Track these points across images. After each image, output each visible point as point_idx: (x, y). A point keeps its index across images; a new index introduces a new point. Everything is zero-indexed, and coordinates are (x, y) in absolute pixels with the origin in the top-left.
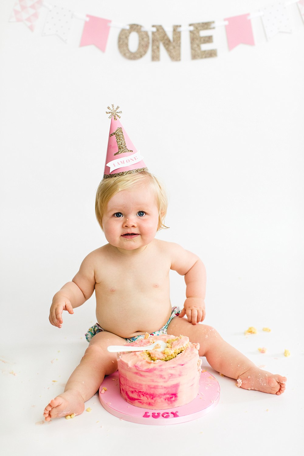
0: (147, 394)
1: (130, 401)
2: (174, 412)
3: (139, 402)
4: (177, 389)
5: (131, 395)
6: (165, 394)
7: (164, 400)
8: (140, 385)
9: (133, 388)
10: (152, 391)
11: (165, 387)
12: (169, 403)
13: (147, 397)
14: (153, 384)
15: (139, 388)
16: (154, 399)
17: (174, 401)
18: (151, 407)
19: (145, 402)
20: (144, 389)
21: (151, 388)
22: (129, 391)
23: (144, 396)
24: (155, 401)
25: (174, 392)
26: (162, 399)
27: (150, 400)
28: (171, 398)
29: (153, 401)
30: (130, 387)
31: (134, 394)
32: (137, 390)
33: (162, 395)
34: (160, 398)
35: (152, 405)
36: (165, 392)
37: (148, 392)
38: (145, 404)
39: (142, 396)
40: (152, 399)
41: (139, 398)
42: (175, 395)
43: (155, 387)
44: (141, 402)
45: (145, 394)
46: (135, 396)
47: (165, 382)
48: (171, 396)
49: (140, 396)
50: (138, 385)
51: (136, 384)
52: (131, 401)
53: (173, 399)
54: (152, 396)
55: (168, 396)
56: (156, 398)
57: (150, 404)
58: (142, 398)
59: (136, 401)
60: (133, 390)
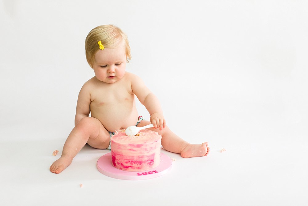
0: (137, 162)
1: (124, 169)
2: (154, 170)
3: (132, 168)
4: (153, 157)
5: (125, 165)
6: (148, 161)
7: (147, 164)
8: (133, 157)
9: (127, 160)
10: (140, 160)
11: (148, 156)
12: (150, 166)
13: (137, 164)
14: (141, 155)
15: (132, 159)
16: (142, 164)
17: (152, 164)
18: (139, 170)
19: (136, 167)
20: (135, 159)
21: (140, 158)
22: (124, 162)
23: (135, 163)
24: (142, 165)
25: (152, 159)
26: (146, 164)
27: (139, 166)
28: (151, 163)
29: (141, 166)
30: (125, 159)
31: (128, 163)
32: (130, 161)
33: (146, 161)
34: (145, 163)
35: (140, 169)
36: (148, 159)
37: (138, 160)
38: (135, 169)
39: (133, 164)
40: (140, 164)
41: (132, 165)
42: (152, 161)
43: (142, 157)
44: (133, 168)
45: (135, 162)
46: (129, 165)
47: (148, 153)
48: (151, 162)
49: (132, 164)
50: (131, 157)
51: (129, 157)
52: (126, 168)
53: (152, 163)
54: (140, 163)
55: (149, 162)
56: (143, 164)
57: (139, 168)
58: (134, 165)
59: (130, 168)
60: (127, 161)
